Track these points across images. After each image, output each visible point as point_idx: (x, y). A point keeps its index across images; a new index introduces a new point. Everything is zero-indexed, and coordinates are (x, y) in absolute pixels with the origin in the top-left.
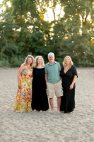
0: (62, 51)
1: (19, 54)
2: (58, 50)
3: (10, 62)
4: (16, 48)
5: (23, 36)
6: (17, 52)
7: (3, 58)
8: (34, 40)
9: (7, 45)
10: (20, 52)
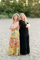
0: (32, 11)
1: (12, 13)
2: (30, 10)
3: (8, 16)
4: (11, 10)
5: (14, 4)
6: (12, 12)
7: (5, 15)
8: (19, 6)
9: (7, 9)
10: (13, 12)
